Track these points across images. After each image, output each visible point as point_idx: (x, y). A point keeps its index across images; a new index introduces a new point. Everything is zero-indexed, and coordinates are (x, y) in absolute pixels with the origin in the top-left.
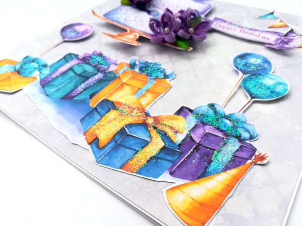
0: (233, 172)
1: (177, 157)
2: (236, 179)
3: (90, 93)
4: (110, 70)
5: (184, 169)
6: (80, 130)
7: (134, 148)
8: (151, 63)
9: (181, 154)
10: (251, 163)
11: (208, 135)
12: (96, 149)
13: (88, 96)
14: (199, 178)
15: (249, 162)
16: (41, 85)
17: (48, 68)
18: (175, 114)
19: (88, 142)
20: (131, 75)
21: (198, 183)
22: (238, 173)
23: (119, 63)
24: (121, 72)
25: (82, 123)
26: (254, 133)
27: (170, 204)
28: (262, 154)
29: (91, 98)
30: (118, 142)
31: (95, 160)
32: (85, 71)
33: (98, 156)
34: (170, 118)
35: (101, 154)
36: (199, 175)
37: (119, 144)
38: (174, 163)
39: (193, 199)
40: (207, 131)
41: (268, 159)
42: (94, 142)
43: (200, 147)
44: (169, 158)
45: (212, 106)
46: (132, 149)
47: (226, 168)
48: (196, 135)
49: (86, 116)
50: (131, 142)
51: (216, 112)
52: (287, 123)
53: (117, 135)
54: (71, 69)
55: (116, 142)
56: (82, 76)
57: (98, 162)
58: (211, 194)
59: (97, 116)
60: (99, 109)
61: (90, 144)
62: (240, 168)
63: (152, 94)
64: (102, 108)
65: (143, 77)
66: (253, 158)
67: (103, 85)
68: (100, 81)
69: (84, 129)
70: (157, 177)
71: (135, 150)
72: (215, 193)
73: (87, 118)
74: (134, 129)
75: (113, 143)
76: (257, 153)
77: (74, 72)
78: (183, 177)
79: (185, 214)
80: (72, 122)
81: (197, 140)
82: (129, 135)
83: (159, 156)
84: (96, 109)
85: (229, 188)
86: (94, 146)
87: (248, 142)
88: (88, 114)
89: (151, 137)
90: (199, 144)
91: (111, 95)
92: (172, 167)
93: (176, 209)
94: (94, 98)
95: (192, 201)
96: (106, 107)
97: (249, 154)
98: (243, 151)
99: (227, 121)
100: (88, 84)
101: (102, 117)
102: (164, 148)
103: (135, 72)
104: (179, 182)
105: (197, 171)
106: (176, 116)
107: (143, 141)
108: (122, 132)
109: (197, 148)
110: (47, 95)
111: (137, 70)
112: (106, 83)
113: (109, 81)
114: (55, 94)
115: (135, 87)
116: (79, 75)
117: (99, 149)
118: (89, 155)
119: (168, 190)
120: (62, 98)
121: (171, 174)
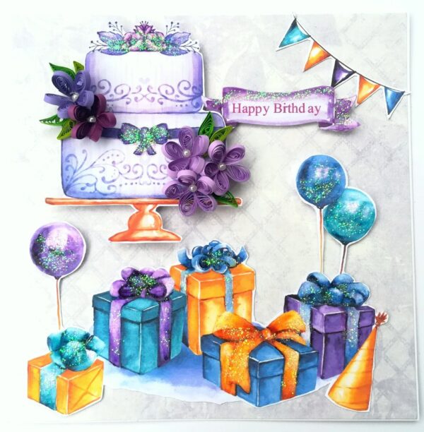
0: (366, 345)
1: (316, 360)
2: (371, 350)
3: (181, 339)
4: (169, 291)
5: (329, 366)
6: (214, 388)
7: (276, 374)
8: (206, 246)
9: (318, 353)
10: (376, 328)
11: (328, 317)
12: (246, 396)
13: (181, 345)
14: (344, 367)
15: (374, 327)
16: (118, 366)
17: (95, 338)
18: (284, 312)
19: (232, 394)
20: (199, 282)
21: (346, 373)
22: (370, 343)
23: (168, 270)
24: (183, 284)
25: (208, 380)
26: (365, 291)
27: (338, 403)
28: (381, 314)
29: (187, 345)
30: (258, 376)
31: (254, 406)
32: (143, 312)
33: (254, 401)
34: (284, 319)
35: (255, 397)
36: (343, 365)
37: (260, 379)
38: (318, 366)
39: (350, 388)
40: (325, 314)
41: (387, 316)
42: (237, 390)
43: (329, 336)
44: (312, 364)
45: (312, 278)
46: (275, 376)
47: (360, 345)
48: (318, 324)
49: (204, 369)
50: (269, 370)
51: (319, 284)
52: (387, 258)
53: (252, 370)
54: (123, 320)
55: (256, 377)
56: (148, 322)
57: (259, 406)
58: (360, 376)
59: (215, 363)
60: (208, 353)
61: (236, 395)
62: (370, 337)
63: (242, 296)
64: (210, 349)
65: (212, 275)
66: (376, 321)
67: (182, 318)
68: (173, 314)
69: (217, 384)
70: (314, 388)
71: (279, 375)
72: (363, 372)
73: (207, 371)
74: (260, 353)
75: (255, 381)
76: (377, 315)
77: (132, 322)
78: (333, 375)
79: (352, 403)
80: (199, 385)
81: (322, 330)
82: (261, 364)
83: (303, 368)
84: (204, 355)
85: (370, 362)
86: (241, 394)
87: (364, 305)
88: (204, 366)
89: (282, 353)
90: (326, 334)
91: (202, 326)
92: (319, 372)
93: (344, 404)
94: (190, 342)
95: (350, 390)
96: (212, 345)
97: (371, 319)
98: (364, 319)
99: (336, 291)
100: (166, 329)
101: (219, 360)
102: (301, 357)
103: (198, 273)
104: (332, 380)
105: (339, 362)
106: (287, 313)
107: (279, 362)
108: (252, 365)
109: (327, 340)
110: (139, 374)
111: (198, 269)
112: (182, 313)
113: (184, 308)
114: (145, 365)
115: (217, 298)
116: (143, 323)
117: (249, 394)
118: (245, 405)
119: (329, 393)
120: (159, 366)
121: (323, 378)
